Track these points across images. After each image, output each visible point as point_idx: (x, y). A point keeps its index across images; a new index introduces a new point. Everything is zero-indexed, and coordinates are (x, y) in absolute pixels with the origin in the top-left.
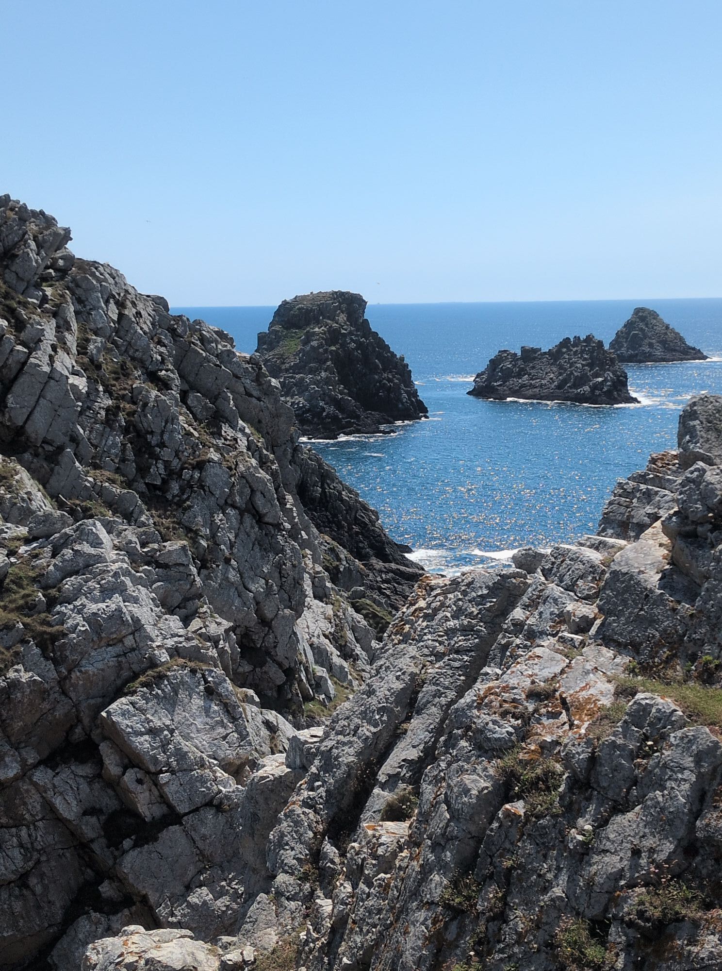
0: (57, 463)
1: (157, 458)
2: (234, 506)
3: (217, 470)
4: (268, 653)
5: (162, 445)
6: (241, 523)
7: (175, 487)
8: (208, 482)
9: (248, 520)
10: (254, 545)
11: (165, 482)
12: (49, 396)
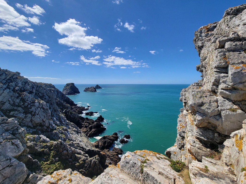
0: (4, 105)
1: (26, 102)
2: (39, 107)
3: (37, 103)
4: (44, 125)
5: (28, 100)
6: (40, 109)
7: (29, 106)
8: (35, 105)
9: (42, 109)
10: (42, 112)
11: (28, 105)
12: (2, 95)
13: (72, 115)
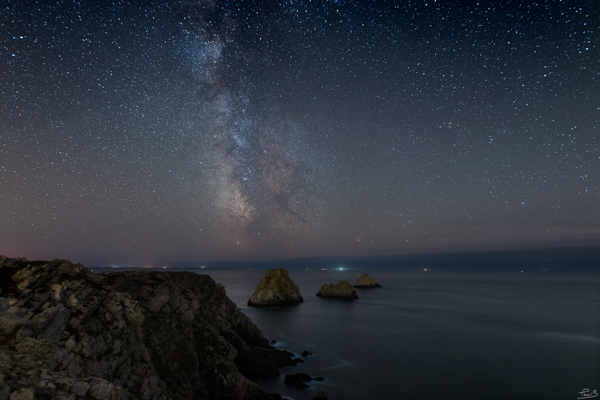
2: (74, 352)
6: (75, 357)
10: (77, 364)
13: (226, 377)
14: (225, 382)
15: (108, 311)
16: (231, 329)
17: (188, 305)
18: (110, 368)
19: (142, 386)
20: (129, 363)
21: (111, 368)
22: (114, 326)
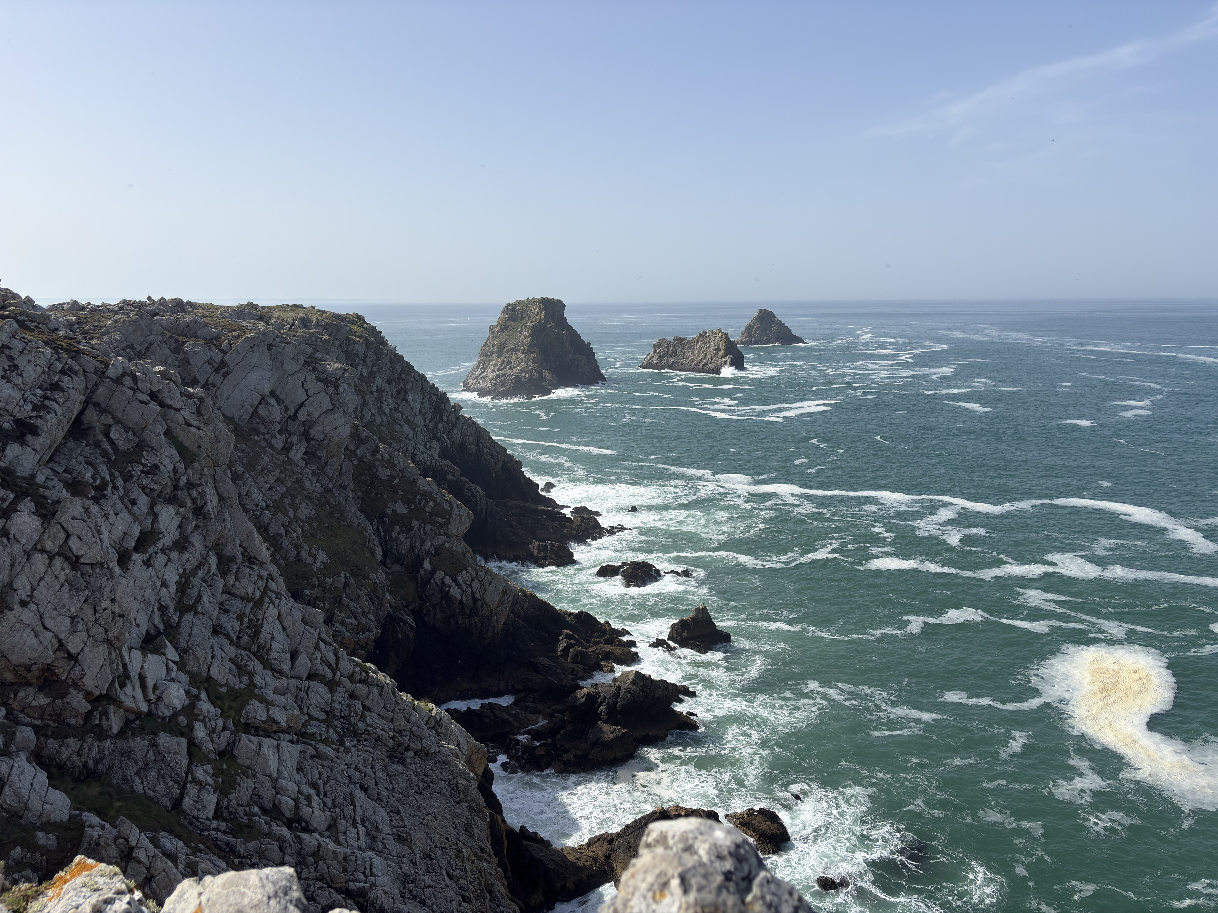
2: (43, 551)
4: (74, 685)
6: (50, 565)
9: (58, 562)
13: (455, 581)
14: (455, 592)
15: (118, 422)
16: (439, 456)
17: (329, 399)
18: (162, 585)
19: (261, 626)
20: (214, 566)
21: (164, 584)
22: (145, 465)
